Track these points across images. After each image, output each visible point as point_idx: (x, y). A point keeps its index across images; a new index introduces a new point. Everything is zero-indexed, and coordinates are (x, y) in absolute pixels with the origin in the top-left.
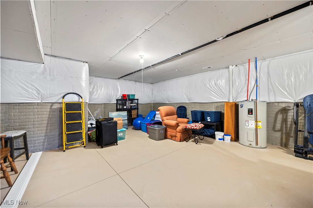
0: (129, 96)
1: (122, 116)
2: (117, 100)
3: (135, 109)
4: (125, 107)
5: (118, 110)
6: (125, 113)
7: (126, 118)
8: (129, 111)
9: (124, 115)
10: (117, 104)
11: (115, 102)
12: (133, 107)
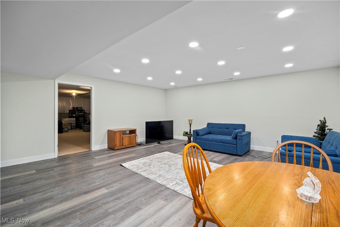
0: (77, 108)
1: (71, 120)
2: (69, 111)
3: (82, 117)
4: (74, 115)
5: (70, 117)
6: (74, 119)
7: (75, 122)
8: (77, 118)
9: (73, 121)
10: (69, 113)
11: (68, 112)
12: (80, 115)
